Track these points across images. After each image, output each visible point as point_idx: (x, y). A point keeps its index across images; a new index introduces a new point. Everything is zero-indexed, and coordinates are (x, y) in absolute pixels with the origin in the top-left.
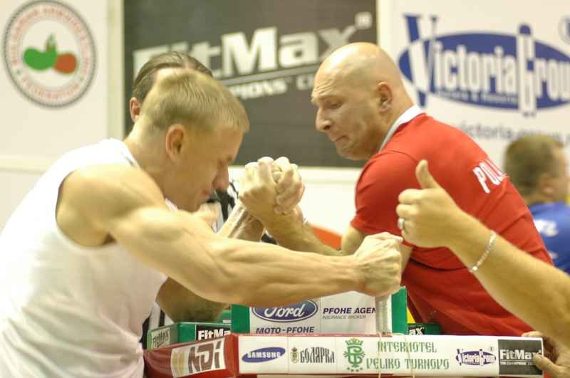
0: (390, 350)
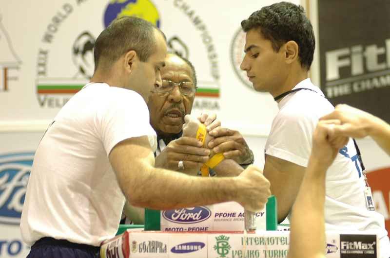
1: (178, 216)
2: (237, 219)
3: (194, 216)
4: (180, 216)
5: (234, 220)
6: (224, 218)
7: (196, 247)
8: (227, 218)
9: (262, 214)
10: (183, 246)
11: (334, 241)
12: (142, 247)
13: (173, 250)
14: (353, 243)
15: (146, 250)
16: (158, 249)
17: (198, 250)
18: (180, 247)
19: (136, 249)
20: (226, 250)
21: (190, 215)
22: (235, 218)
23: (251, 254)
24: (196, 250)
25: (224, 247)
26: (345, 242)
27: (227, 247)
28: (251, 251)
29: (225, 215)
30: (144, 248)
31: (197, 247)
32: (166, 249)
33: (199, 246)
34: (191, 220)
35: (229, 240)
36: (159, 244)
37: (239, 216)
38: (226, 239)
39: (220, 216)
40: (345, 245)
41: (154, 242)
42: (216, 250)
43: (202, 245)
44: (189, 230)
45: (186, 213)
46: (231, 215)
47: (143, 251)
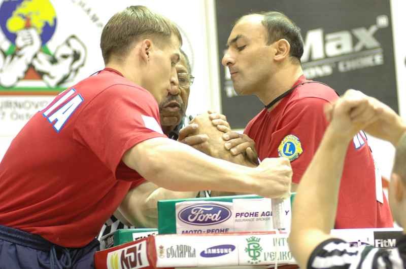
0: (284, 245)
1: (195, 218)
2: (260, 219)
3: (213, 216)
4: (198, 217)
5: (257, 220)
6: (245, 218)
7: (226, 251)
8: (248, 218)
9: (287, 213)
10: (213, 250)
11: (368, 239)
12: (169, 252)
13: (203, 254)
14: (387, 240)
15: (174, 255)
16: (187, 253)
17: (228, 253)
18: (210, 250)
19: (164, 254)
20: (257, 252)
21: (209, 216)
22: (258, 217)
23: (283, 256)
24: (226, 254)
25: (256, 249)
26: (379, 240)
27: (258, 249)
28: (283, 253)
29: (247, 215)
30: (171, 253)
31: (227, 249)
32: (195, 254)
33: (230, 249)
34: (210, 221)
35: (260, 241)
36: (188, 249)
37: (262, 215)
38: (256, 241)
39: (241, 217)
40: (379, 243)
41: (182, 246)
42: (248, 253)
43: (233, 248)
44: (208, 232)
45: (203, 214)
46: (253, 215)
47: (171, 256)
